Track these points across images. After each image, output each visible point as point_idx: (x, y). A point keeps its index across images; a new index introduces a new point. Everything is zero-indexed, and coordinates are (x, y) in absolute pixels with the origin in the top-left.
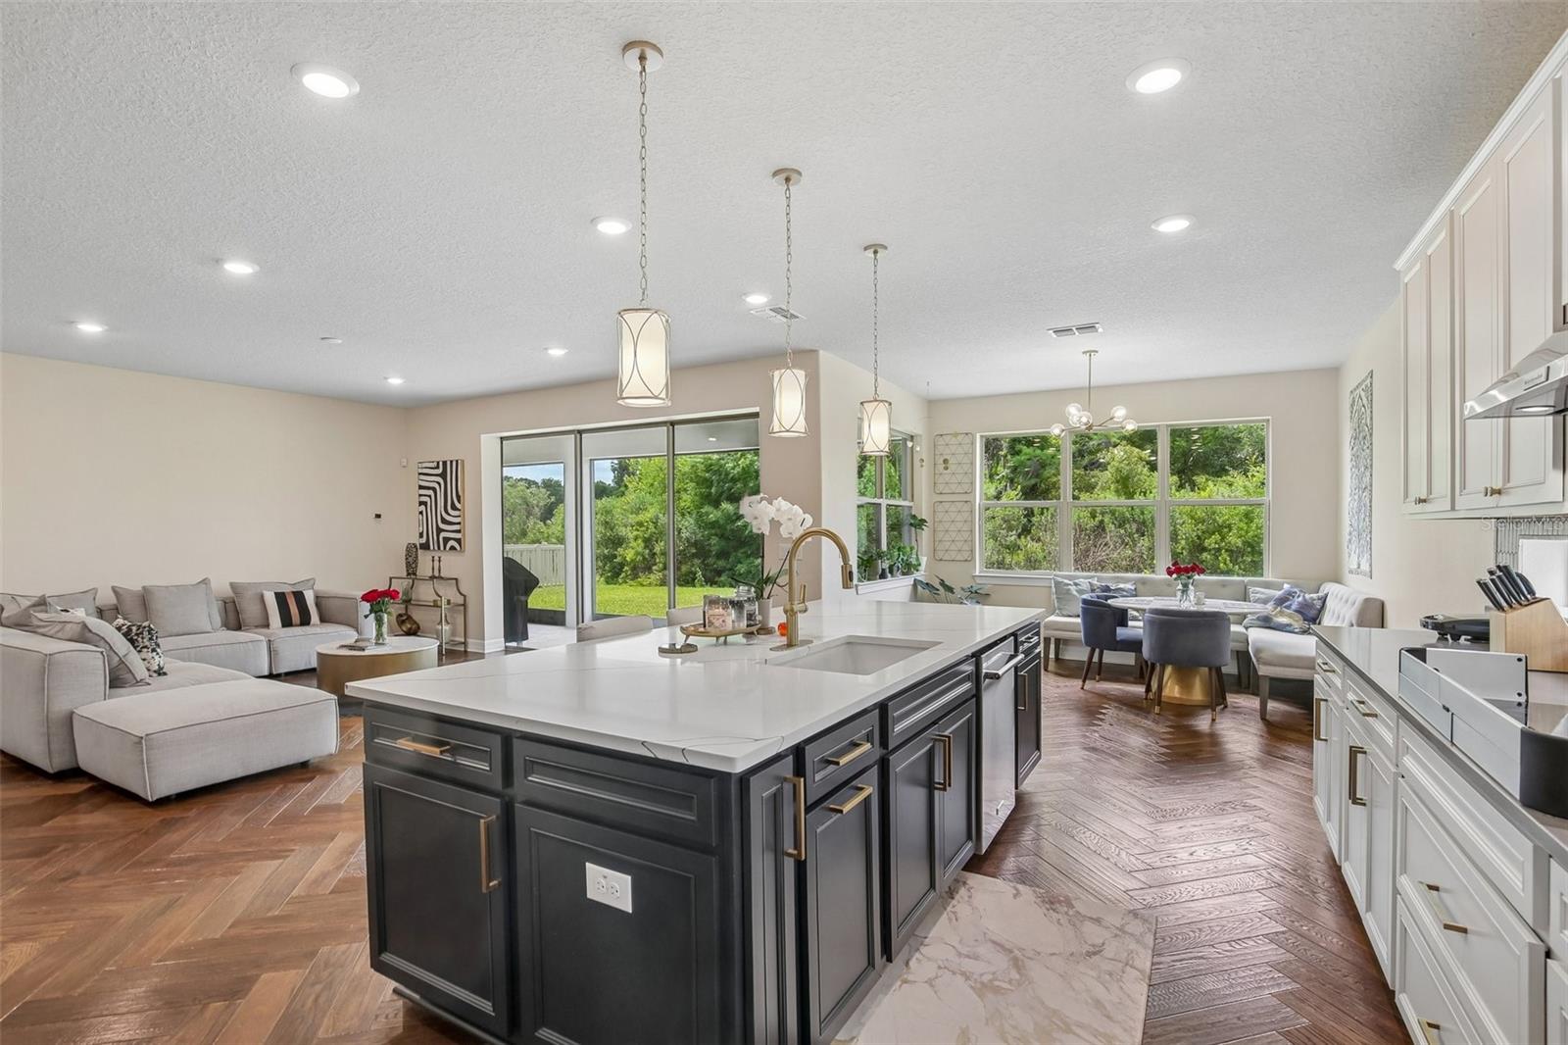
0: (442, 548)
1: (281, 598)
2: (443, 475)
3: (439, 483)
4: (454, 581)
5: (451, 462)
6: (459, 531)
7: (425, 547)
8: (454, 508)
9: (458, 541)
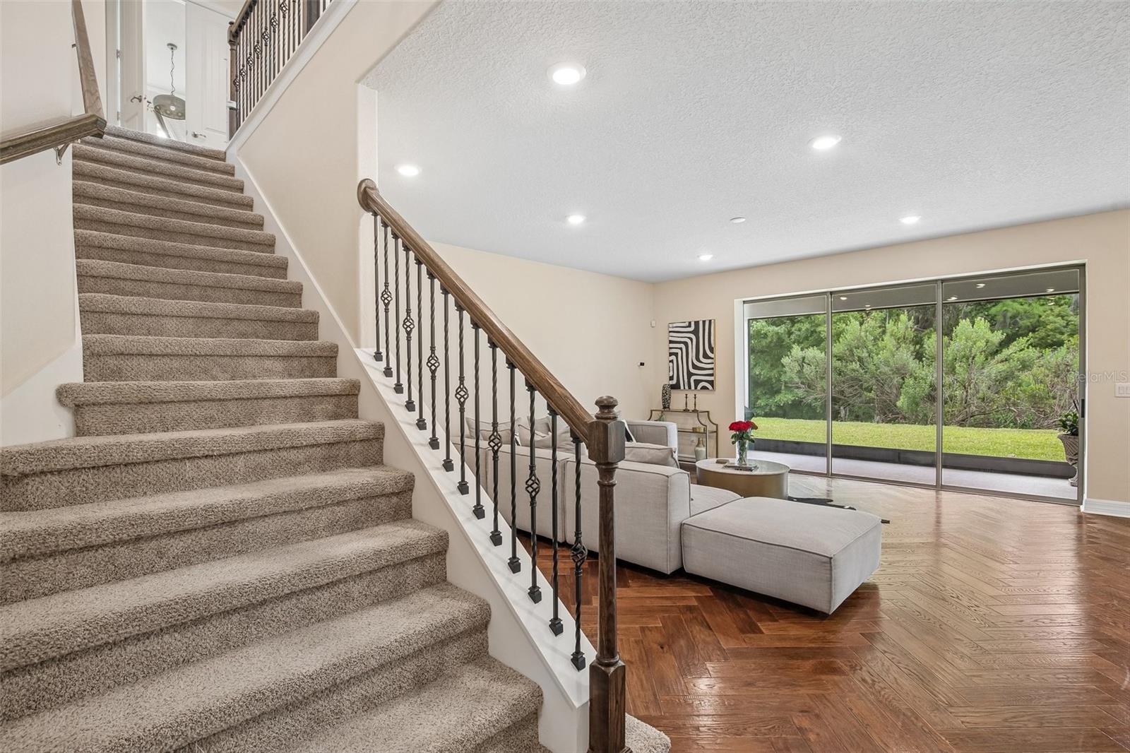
0: (693, 387)
2: (696, 332)
3: (691, 339)
4: (707, 413)
5: (704, 322)
6: (712, 375)
7: (676, 387)
8: (706, 356)
9: (712, 383)
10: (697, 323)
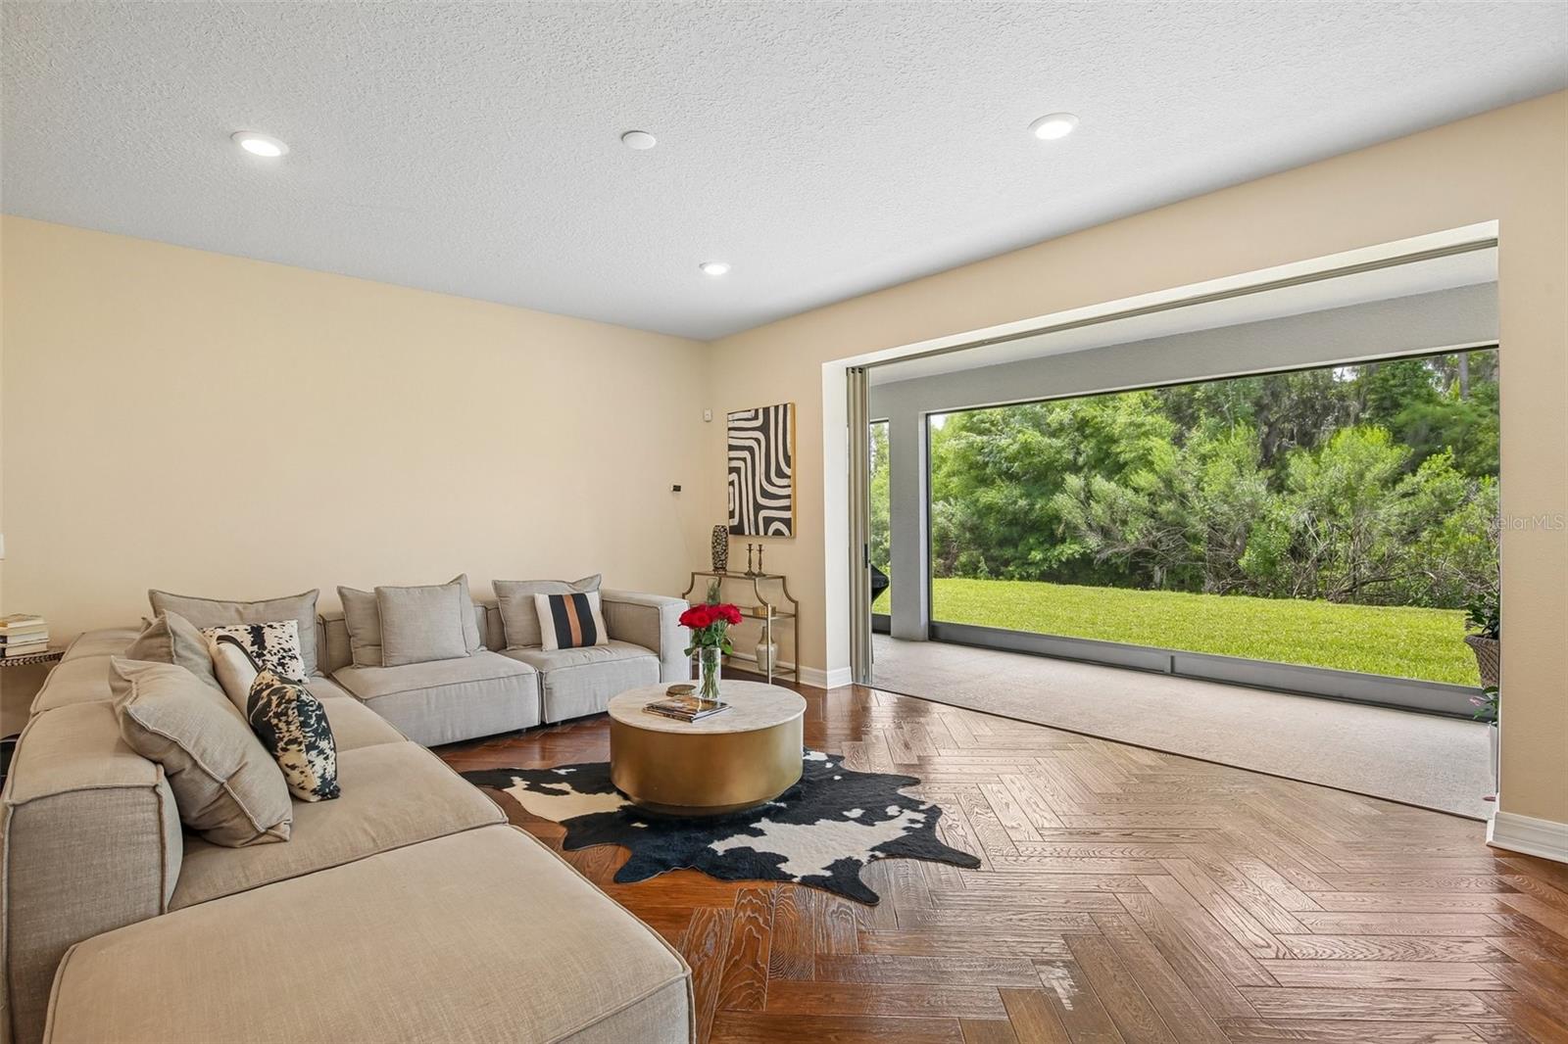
0: (762, 533)
1: (557, 602)
2: (764, 428)
3: (758, 440)
4: (781, 580)
5: (777, 408)
6: (787, 508)
7: (738, 530)
8: (780, 474)
9: (787, 522)
10: (766, 410)
